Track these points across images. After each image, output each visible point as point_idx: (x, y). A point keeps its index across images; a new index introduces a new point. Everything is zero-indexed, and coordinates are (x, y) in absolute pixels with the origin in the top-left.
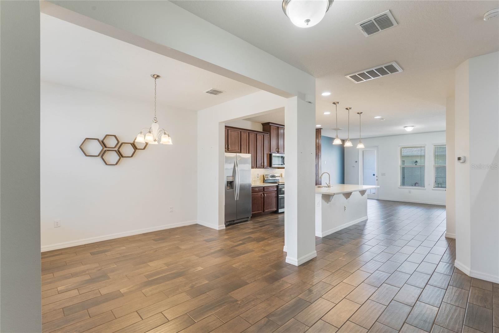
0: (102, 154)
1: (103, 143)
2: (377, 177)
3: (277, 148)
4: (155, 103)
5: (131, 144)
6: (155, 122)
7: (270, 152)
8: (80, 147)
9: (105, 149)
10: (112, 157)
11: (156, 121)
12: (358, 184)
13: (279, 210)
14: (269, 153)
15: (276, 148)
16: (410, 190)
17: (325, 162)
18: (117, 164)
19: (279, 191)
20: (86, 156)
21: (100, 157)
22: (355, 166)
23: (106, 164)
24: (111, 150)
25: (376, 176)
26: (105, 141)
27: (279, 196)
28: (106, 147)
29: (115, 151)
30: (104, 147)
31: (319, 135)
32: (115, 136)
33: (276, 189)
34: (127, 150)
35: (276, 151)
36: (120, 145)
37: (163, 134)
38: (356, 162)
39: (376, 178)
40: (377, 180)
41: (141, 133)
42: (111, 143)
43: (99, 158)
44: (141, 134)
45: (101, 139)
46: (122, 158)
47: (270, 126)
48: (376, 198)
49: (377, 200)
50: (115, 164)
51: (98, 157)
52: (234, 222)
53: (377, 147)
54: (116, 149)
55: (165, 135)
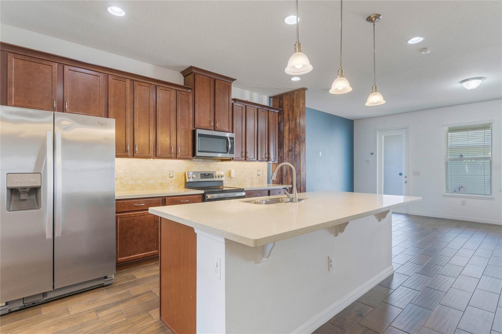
2: (406, 177)
7: (193, 127)
12: (375, 193)
16: (463, 200)
17: (320, 152)
22: (369, 161)
25: (403, 176)
31: (301, 100)
35: (211, 126)
38: (372, 154)
39: (404, 179)
40: (406, 182)
48: (405, 212)
49: (407, 215)
53: (407, 128)
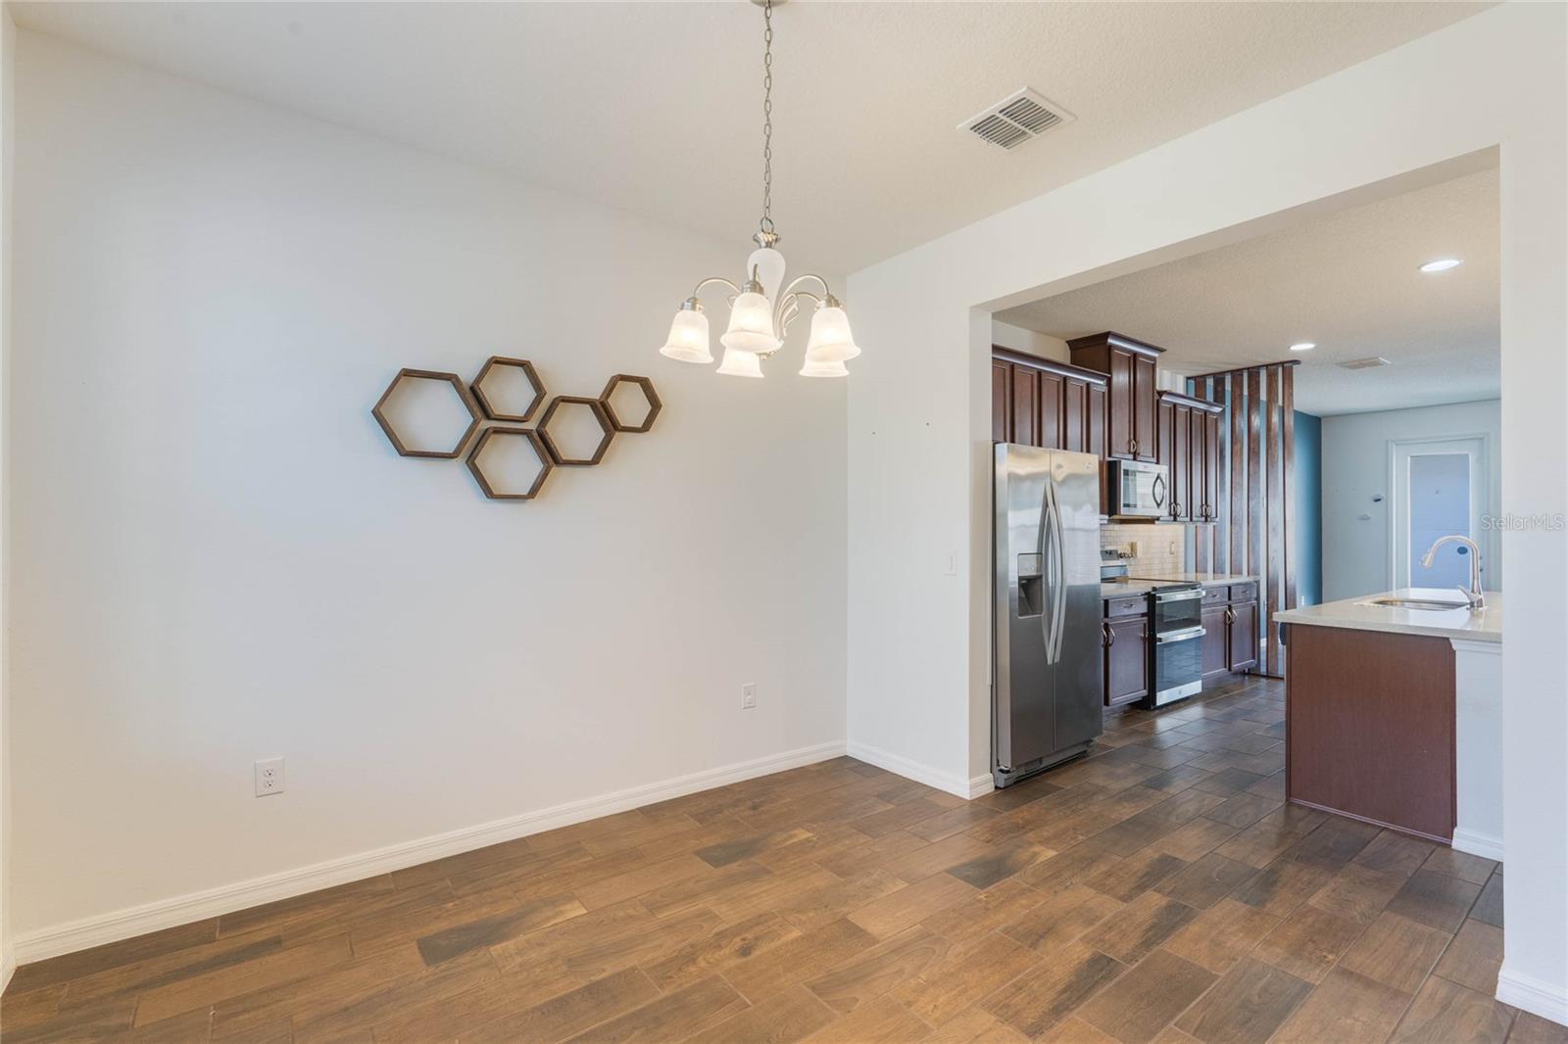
0: (470, 452)
1: (474, 398)
3: (1132, 437)
4: (769, 137)
5: (591, 403)
6: (769, 245)
7: (1110, 455)
8: (377, 414)
9: (485, 424)
10: (515, 463)
11: (770, 238)
13: (1159, 695)
14: (1108, 459)
15: (1130, 441)
18: (533, 492)
19: (1157, 618)
20: (401, 455)
21: (460, 461)
22: (1370, 515)
23: (488, 492)
24: (509, 427)
26: (488, 390)
27: (1158, 636)
28: (488, 416)
29: (527, 433)
30: (479, 414)
32: (525, 365)
33: (1143, 608)
34: (577, 433)
35: (1130, 452)
36: (548, 405)
37: (823, 303)
38: (1378, 500)
41: (693, 303)
42: (511, 396)
43: (457, 470)
44: (693, 308)
45: (467, 376)
46: (555, 469)
47: (1111, 347)
50: (525, 493)
51: (454, 460)
52: (1041, 763)
53: (1481, 439)
54: (531, 425)
55: (833, 308)
